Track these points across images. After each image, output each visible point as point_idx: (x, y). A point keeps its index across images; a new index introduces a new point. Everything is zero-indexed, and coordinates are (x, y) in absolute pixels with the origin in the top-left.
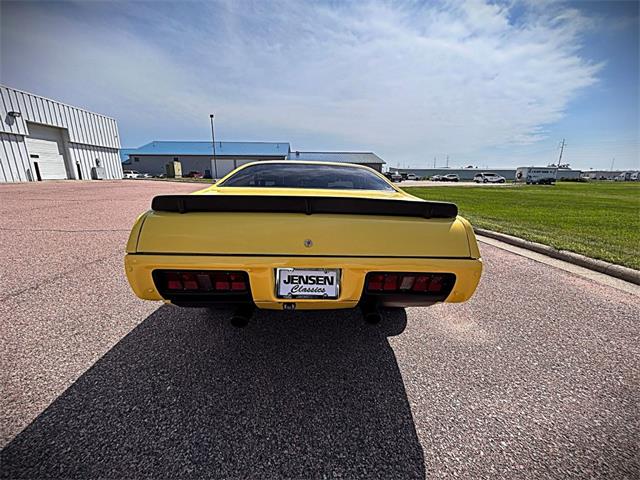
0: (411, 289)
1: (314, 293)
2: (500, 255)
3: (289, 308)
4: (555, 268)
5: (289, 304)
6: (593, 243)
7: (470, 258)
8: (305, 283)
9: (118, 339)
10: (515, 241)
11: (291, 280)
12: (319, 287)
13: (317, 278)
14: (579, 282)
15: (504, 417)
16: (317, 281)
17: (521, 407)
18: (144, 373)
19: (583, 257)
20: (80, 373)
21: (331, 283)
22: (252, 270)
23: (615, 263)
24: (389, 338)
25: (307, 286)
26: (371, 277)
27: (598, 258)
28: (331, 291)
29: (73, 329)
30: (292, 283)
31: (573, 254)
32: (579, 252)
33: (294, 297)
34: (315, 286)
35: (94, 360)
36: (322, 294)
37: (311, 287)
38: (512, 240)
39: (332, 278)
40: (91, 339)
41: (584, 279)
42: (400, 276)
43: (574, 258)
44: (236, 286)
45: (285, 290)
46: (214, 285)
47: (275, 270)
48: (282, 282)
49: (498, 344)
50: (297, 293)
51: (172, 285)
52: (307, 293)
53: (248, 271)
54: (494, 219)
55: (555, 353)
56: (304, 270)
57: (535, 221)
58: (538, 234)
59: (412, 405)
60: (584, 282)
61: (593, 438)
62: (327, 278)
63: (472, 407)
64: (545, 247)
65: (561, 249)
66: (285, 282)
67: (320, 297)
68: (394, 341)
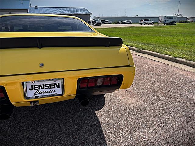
0: (103, 84)
1: (49, 94)
2: (150, 62)
3: (34, 104)
4: (174, 67)
5: (35, 102)
6: (189, 53)
7: (129, 66)
8: (42, 89)
10: (157, 55)
11: (33, 88)
12: (52, 89)
13: (50, 85)
14: (183, 72)
15: (149, 139)
16: (50, 87)
17: (156, 133)
21: (59, 87)
22: (7, 84)
24: (96, 112)
25: (44, 90)
26: (81, 81)
27: (191, 60)
28: (59, 91)
30: (35, 89)
31: (181, 59)
32: (184, 58)
33: (37, 97)
34: (49, 90)
36: (53, 93)
37: (47, 90)
38: (156, 55)
39: (59, 84)
41: (185, 70)
42: (96, 79)
43: (181, 61)
45: (31, 94)
47: (23, 83)
48: (28, 90)
49: (148, 106)
50: (39, 95)
52: (44, 94)
53: (4, 85)
54: (148, 44)
56: (42, 81)
57: (166, 44)
58: (167, 50)
59: (108, 143)
60: (185, 72)
61: (183, 140)
62: (55, 84)
63: (135, 138)
64: (170, 57)
65: (176, 57)
66: (30, 89)
67: (53, 95)
68: (98, 113)
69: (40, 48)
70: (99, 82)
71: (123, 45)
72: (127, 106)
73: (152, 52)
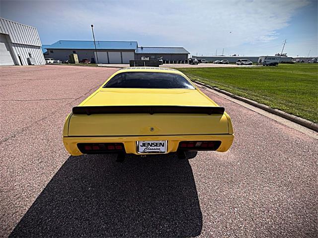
0: (200, 146)
1: (155, 150)
2: (245, 111)
3: (143, 157)
4: (270, 119)
5: (143, 155)
6: (290, 104)
7: (228, 134)
8: (151, 146)
9: (62, 164)
11: (144, 145)
12: (157, 147)
13: (157, 144)
14: (280, 126)
15: (237, 197)
16: (156, 145)
17: (245, 192)
19: (284, 113)
20: (47, 183)
21: (163, 146)
22: (125, 142)
23: (298, 116)
24: (189, 160)
25: (152, 148)
26: (182, 143)
27: (291, 114)
28: (163, 149)
29: (39, 160)
30: (145, 146)
31: (280, 111)
32: (283, 110)
34: (155, 147)
35: (52, 176)
37: (154, 148)
38: (251, 103)
39: (163, 143)
40: (48, 165)
41: (283, 125)
42: (195, 142)
43: (280, 113)
44: (118, 148)
45: (142, 149)
46: (107, 148)
47: (137, 142)
48: (140, 146)
49: (238, 162)
50: (147, 151)
51: (87, 148)
52: (152, 150)
53: (123, 143)
54: (244, 89)
55: (263, 165)
56: (151, 140)
58: (264, 99)
59: (199, 193)
60: (283, 127)
61: (273, 206)
62: (161, 143)
63: (224, 193)
64: (267, 107)
65: (275, 108)
66: (141, 146)
67: (158, 152)
68: (191, 161)
69: (152, 114)
70: (198, 144)
71: (225, 112)
72: (218, 158)
73: (247, 99)
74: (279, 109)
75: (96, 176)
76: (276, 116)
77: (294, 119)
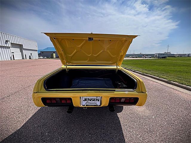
0: (124, 101)
1: (93, 104)
2: (151, 82)
3: (85, 109)
4: (169, 87)
6: (180, 78)
8: (90, 101)
9: (32, 115)
10: (156, 78)
11: (85, 100)
12: (95, 102)
13: (94, 99)
14: (177, 92)
16: (94, 100)
17: (162, 140)
18: (39, 128)
19: (177, 83)
21: (99, 101)
22: (73, 97)
23: (188, 86)
27: (182, 84)
28: (98, 103)
29: (18, 112)
30: (86, 101)
31: (174, 82)
32: (176, 82)
34: (93, 102)
35: (24, 123)
36: (95, 104)
37: (92, 102)
39: (99, 99)
40: (23, 115)
41: (179, 91)
42: (121, 98)
43: (175, 84)
44: (68, 102)
45: (84, 103)
46: (61, 102)
47: (81, 97)
48: (83, 100)
49: (153, 116)
50: (88, 104)
51: (48, 101)
52: (91, 104)
53: (71, 98)
55: (172, 119)
56: (90, 97)
57: (161, 71)
58: (163, 75)
60: (178, 92)
62: (97, 99)
64: (165, 80)
65: (171, 81)
66: (84, 100)
67: (95, 105)
68: (119, 115)
72: (137, 113)
73: (152, 76)
74: (174, 81)
75: (53, 124)
76: (173, 86)
77: (185, 87)
